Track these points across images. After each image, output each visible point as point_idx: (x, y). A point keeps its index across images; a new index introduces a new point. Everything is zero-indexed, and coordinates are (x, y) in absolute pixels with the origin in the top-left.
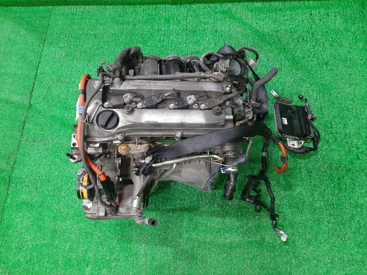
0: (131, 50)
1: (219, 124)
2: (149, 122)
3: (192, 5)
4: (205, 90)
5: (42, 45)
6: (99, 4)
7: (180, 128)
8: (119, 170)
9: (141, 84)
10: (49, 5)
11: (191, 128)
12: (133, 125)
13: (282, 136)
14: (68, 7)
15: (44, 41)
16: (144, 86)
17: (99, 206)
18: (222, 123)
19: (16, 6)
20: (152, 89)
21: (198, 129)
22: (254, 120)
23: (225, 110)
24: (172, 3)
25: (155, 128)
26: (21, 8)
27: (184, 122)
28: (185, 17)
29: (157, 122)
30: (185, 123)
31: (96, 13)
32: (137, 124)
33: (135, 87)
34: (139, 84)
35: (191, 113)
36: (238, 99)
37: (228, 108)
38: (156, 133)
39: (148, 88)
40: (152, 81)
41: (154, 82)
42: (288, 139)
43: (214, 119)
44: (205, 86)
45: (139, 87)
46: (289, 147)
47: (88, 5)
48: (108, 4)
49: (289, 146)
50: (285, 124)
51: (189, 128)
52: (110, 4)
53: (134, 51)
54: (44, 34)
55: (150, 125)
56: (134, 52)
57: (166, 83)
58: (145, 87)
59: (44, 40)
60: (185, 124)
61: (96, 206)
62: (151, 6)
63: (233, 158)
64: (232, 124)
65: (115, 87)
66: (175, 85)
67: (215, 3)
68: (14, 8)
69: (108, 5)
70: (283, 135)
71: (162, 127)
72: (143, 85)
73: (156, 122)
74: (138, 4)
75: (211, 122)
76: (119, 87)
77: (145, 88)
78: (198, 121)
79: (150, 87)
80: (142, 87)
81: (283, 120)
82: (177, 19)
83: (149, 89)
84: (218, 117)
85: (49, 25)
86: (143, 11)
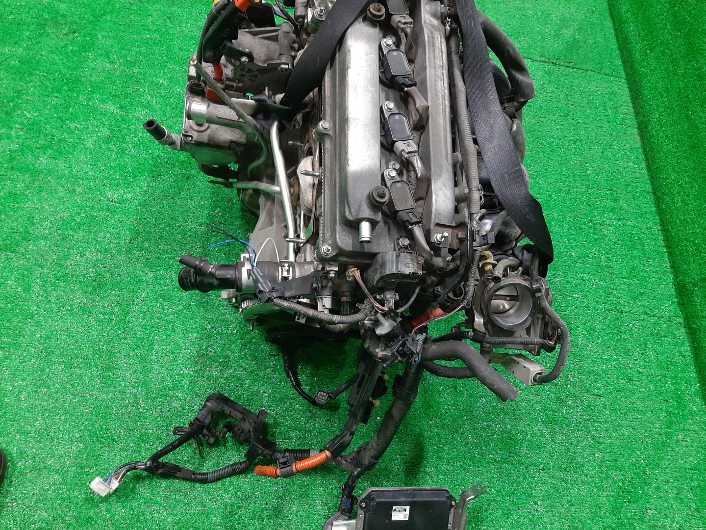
0: (523, 75)
1: (346, 206)
2: (347, 52)
3: (683, 330)
4: (433, 182)
5: (544, 59)
6: (645, 151)
7: (337, 125)
8: (266, 65)
9: (437, 51)
10: (626, 72)
11: (338, 149)
13: (361, 502)
14: (630, 101)
15: (552, 63)
16: (432, 55)
18: (350, 212)
19: (614, 26)
20: (428, 69)
21: (337, 165)
22: (377, 350)
23: (388, 236)
24: (678, 282)
25: (338, 74)
26: (612, 33)
27: (350, 124)
28: (651, 310)
29: (348, 69)
30: (348, 126)
31: (625, 145)
33: (428, 37)
34: (437, 45)
35: (372, 141)
36: (415, 264)
37: (392, 246)
38: (329, 83)
39: (427, 60)
40: (445, 72)
41: (445, 76)
42: (354, 521)
43: (359, 195)
44: (444, 185)
45: (429, 43)
46: (332, 524)
47: (639, 133)
48: (649, 165)
49: (334, 524)
50: (393, 513)
51: (338, 145)
52: (649, 169)
53: (522, 81)
54: (567, 64)
56: (520, 80)
57: (444, 99)
58: (429, 54)
59: (554, 62)
60: (346, 128)
62: (663, 243)
63: (276, 276)
64: (351, 246)
65: (426, 4)
66: (441, 116)
67: (699, 381)
68: (609, 24)
69: (647, 166)
70: (364, 505)
72: (434, 53)
73: (348, 66)
74: (661, 220)
75: (350, 185)
76: (426, 11)
77: (427, 56)
78: (351, 154)
79: (430, 66)
80: (429, 51)
81: (404, 507)
82: (641, 294)
83: (427, 63)
84: (364, 200)
85: (587, 70)
86: (647, 228)
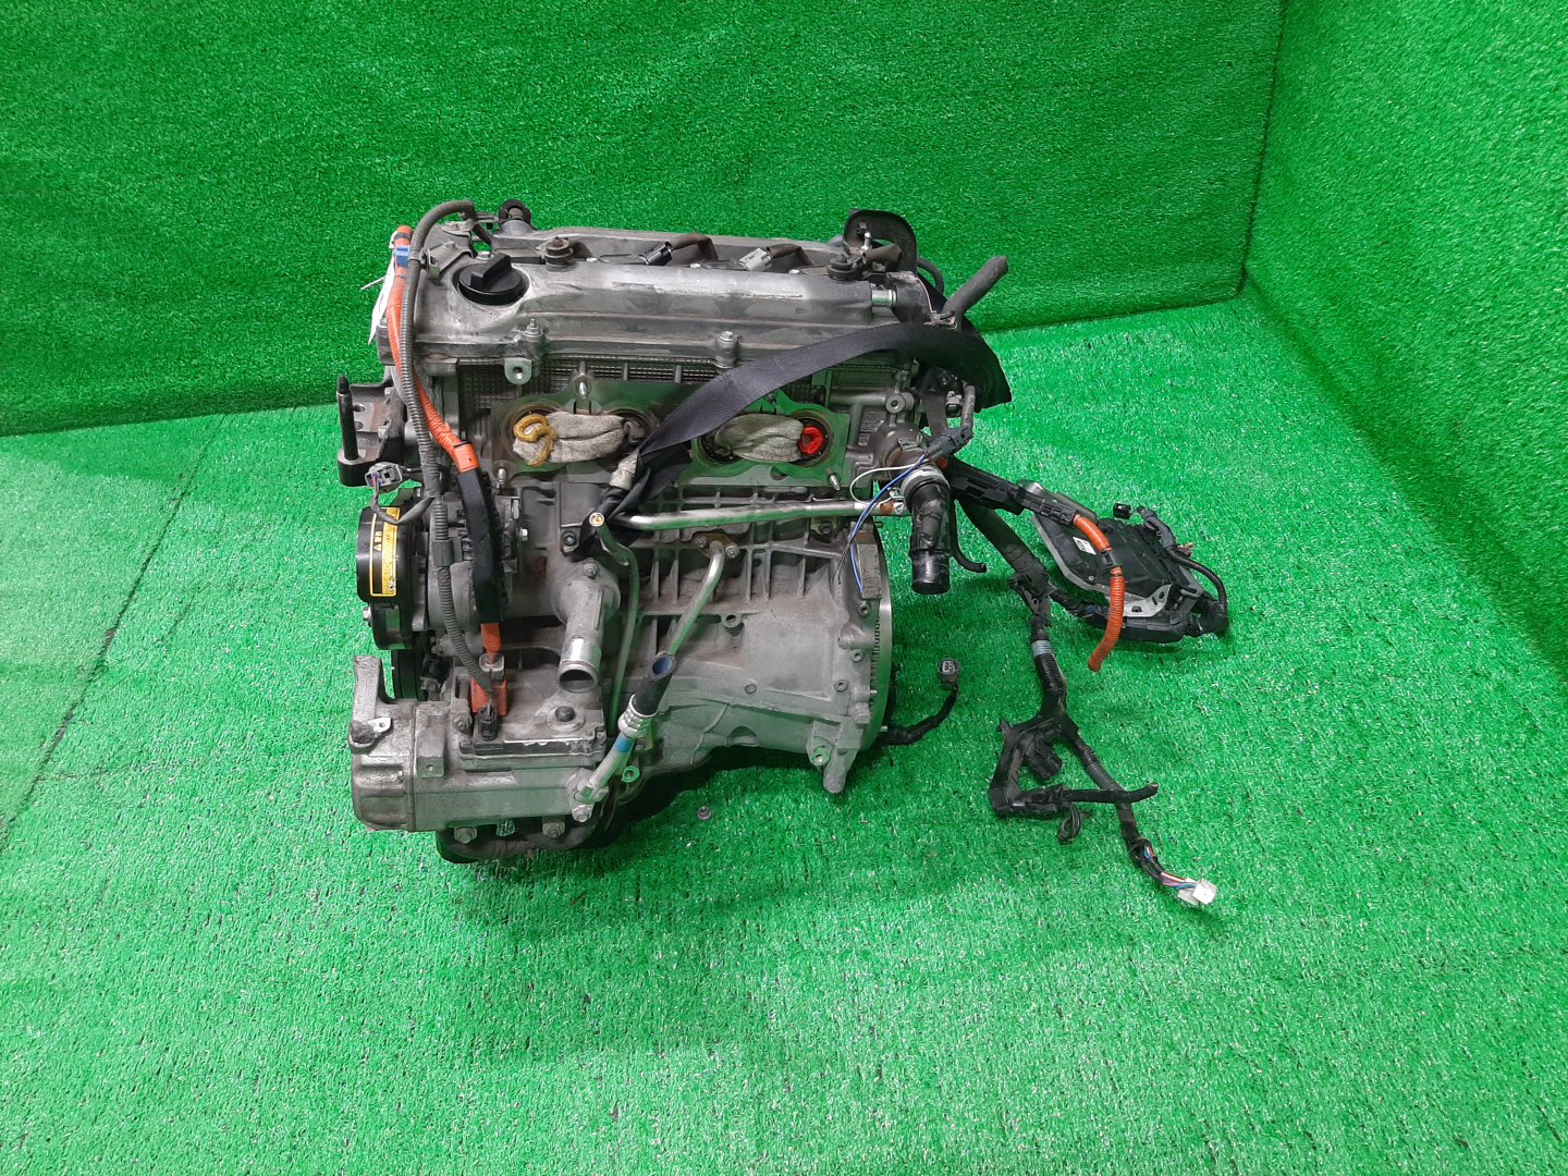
12: (575, 297)
17: (417, 732)
30: (743, 294)
32: (585, 293)
55: (630, 304)
61: (407, 730)
71: (669, 315)
